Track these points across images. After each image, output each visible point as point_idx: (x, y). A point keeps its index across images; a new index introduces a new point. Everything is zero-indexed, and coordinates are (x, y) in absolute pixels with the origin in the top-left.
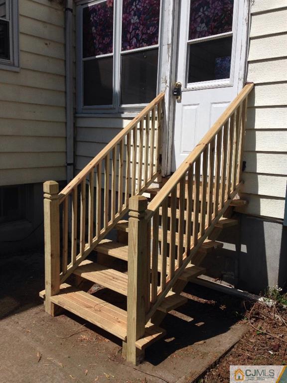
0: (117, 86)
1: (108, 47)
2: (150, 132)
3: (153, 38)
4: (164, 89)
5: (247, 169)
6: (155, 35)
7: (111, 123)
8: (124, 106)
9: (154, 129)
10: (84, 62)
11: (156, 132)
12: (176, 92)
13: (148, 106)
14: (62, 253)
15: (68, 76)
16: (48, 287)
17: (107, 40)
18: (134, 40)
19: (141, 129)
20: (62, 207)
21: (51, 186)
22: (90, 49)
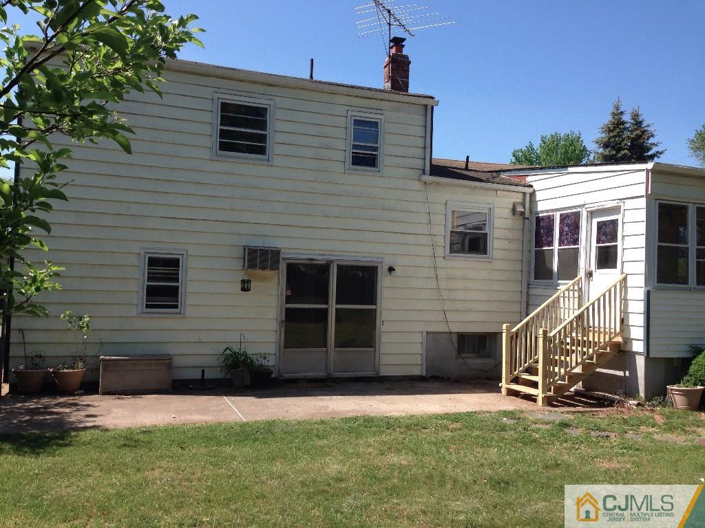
0: (555, 268)
1: (550, 243)
2: (571, 299)
3: (576, 241)
4: (582, 274)
5: (624, 323)
6: (577, 239)
7: (550, 291)
8: (559, 282)
9: (574, 297)
10: (536, 251)
11: (576, 300)
12: (589, 275)
13: (571, 282)
14: (513, 364)
15: (524, 260)
16: (504, 380)
17: (550, 239)
18: (566, 242)
19: (564, 297)
20: (512, 337)
21: (507, 326)
22: (539, 243)
